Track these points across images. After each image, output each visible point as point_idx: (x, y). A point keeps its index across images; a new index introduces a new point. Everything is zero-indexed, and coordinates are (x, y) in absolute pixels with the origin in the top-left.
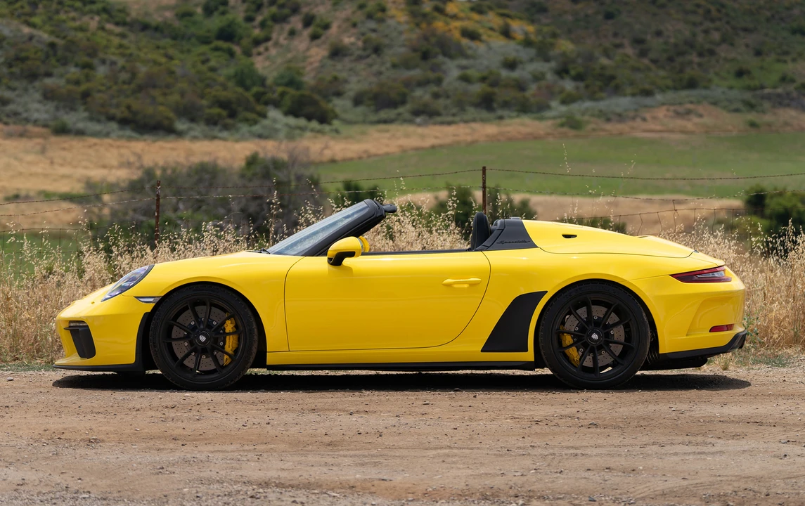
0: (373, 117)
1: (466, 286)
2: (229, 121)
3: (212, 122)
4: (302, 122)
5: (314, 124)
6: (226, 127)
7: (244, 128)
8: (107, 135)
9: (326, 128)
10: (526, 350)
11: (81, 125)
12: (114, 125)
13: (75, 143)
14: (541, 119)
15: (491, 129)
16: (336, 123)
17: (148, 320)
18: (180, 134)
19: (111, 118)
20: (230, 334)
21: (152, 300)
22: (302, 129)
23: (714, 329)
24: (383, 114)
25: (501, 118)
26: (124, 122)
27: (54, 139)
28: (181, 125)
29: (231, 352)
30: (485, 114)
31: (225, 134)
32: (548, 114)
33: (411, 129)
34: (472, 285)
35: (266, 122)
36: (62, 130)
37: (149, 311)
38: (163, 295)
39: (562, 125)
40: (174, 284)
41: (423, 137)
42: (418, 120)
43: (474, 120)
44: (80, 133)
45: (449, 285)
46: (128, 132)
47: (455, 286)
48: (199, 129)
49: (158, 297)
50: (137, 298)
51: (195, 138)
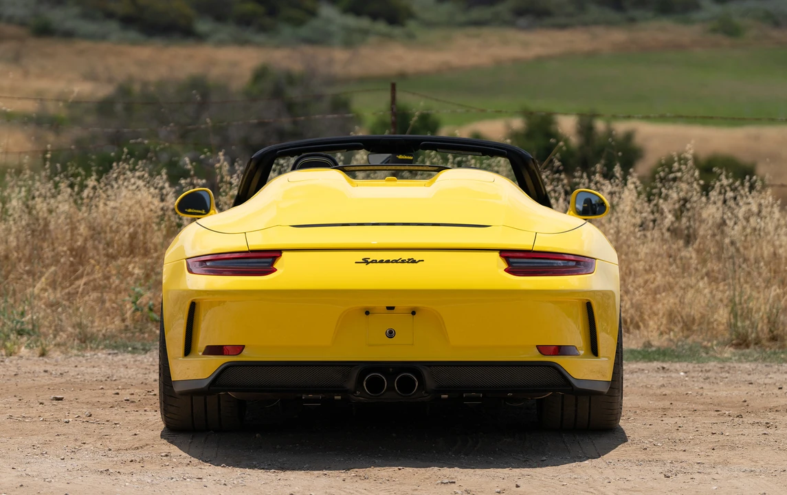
0: (462, 18)
2: (268, 21)
3: (245, 21)
4: (364, 23)
5: (381, 26)
6: (263, 29)
7: (287, 31)
8: (103, 37)
9: (397, 31)
11: (70, 24)
12: (113, 26)
13: (61, 49)
14: (688, 22)
15: (618, 36)
16: (412, 25)
18: (200, 38)
19: (110, 15)
22: (365, 33)
24: (477, 13)
25: (632, 20)
26: (128, 21)
27: (33, 43)
28: (203, 26)
30: (611, 14)
31: (260, 38)
32: (696, 15)
33: (511, 34)
35: (315, 23)
36: (44, 31)
39: (714, 31)
41: (525, 45)
42: (522, 21)
43: (596, 23)
44: (69, 35)
46: (132, 34)
48: (226, 31)
51: (221, 43)
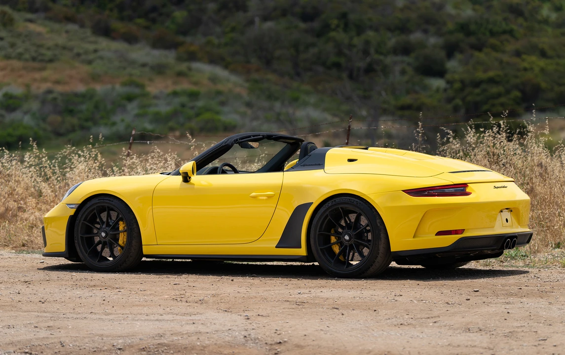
1: (265, 198)
10: (300, 247)
17: (72, 221)
20: (122, 232)
21: (74, 206)
23: (440, 233)
29: (122, 245)
34: (269, 197)
37: (73, 214)
38: (80, 202)
40: (85, 196)
45: (254, 197)
47: (259, 198)
49: (77, 204)
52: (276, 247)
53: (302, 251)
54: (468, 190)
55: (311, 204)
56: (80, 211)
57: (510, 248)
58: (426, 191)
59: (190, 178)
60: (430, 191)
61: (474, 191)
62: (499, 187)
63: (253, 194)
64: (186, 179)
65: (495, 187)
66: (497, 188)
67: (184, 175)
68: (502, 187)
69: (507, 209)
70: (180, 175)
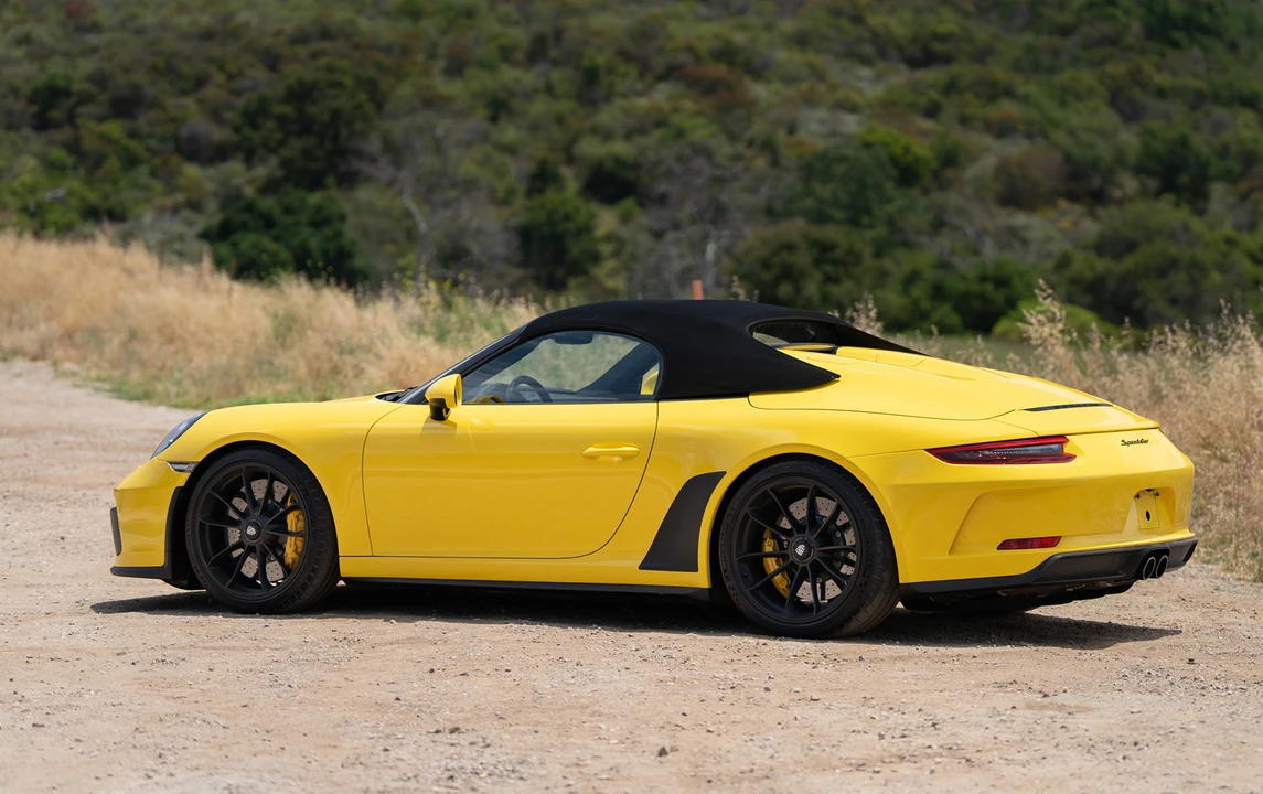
1: (616, 459)
10: (695, 569)
17: (182, 499)
20: (292, 534)
21: (185, 467)
23: (1005, 545)
34: (626, 457)
37: (183, 485)
38: (200, 460)
40: (210, 446)
45: (592, 457)
47: (602, 458)
49: (193, 463)
50: (171, 463)
52: (641, 567)
53: (700, 579)
54: (1067, 449)
55: (721, 474)
56: (200, 477)
57: (1153, 576)
58: (977, 451)
59: (448, 410)
60: (987, 453)
61: (1082, 452)
62: (1132, 443)
63: (591, 449)
64: (439, 411)
65: (1125, 443)
66: (1128, 444)
67: (434, 404)
68: (1138, 442)
69: (1149, 490)
70: (427, 402)
